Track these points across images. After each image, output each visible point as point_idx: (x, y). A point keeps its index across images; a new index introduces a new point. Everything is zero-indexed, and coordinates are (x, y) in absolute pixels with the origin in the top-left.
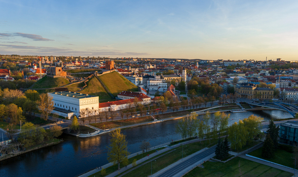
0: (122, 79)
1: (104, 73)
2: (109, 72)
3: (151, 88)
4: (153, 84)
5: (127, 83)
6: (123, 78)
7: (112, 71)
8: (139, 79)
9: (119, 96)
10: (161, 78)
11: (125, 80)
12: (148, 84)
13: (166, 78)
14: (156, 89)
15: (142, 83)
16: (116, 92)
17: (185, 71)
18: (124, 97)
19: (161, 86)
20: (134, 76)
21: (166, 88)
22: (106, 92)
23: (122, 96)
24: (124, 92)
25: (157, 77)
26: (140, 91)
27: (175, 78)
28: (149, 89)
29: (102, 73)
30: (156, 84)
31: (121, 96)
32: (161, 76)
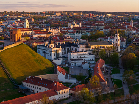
0: (30, 55)
1: (5, 48)
2: (13, 45)
3: (73, 63)
4: (75, 57)
5: (37, 61)
6: (32, 53)
7: (17, 44)
8: (57, 51)
9: (24, 83)
10: (87, 47)
11: (35, 56)
12: (69, 57)
13: (94, 47)
14: (80, 64)
15: (60, 55)
16: (22, 75)
17: (118, 35)
18: (31, 85)
19: (86, 59)
20: (51, 46)
21: (93, 62)
22: (6, 77)
23: (29, 84)
24: (32, 78)
25: (81, 46)
26: (56, 73)
27: (105, 46)
28: (70, 64)
29: (2, 48)
30: (79, 57)
31: (27, 84)
32: (87, 44)
